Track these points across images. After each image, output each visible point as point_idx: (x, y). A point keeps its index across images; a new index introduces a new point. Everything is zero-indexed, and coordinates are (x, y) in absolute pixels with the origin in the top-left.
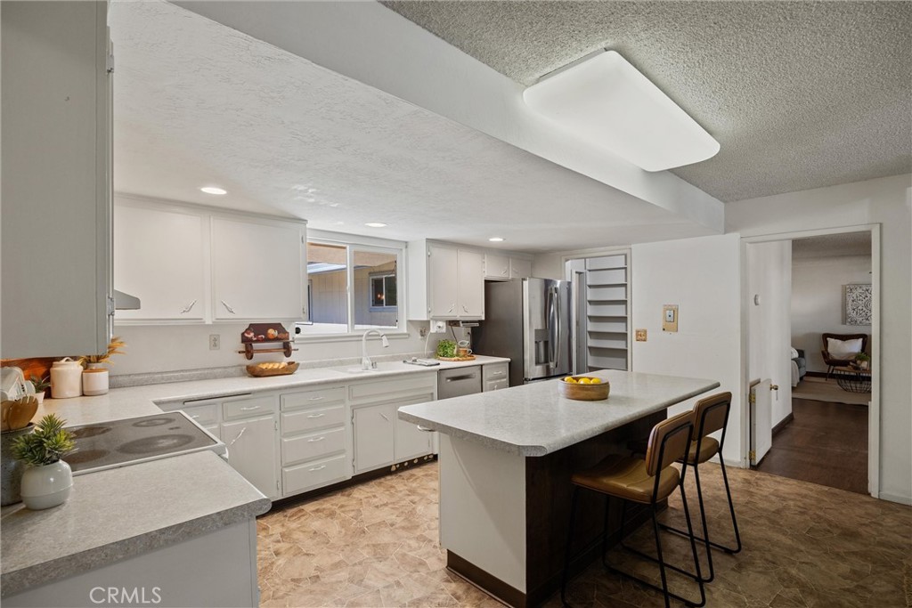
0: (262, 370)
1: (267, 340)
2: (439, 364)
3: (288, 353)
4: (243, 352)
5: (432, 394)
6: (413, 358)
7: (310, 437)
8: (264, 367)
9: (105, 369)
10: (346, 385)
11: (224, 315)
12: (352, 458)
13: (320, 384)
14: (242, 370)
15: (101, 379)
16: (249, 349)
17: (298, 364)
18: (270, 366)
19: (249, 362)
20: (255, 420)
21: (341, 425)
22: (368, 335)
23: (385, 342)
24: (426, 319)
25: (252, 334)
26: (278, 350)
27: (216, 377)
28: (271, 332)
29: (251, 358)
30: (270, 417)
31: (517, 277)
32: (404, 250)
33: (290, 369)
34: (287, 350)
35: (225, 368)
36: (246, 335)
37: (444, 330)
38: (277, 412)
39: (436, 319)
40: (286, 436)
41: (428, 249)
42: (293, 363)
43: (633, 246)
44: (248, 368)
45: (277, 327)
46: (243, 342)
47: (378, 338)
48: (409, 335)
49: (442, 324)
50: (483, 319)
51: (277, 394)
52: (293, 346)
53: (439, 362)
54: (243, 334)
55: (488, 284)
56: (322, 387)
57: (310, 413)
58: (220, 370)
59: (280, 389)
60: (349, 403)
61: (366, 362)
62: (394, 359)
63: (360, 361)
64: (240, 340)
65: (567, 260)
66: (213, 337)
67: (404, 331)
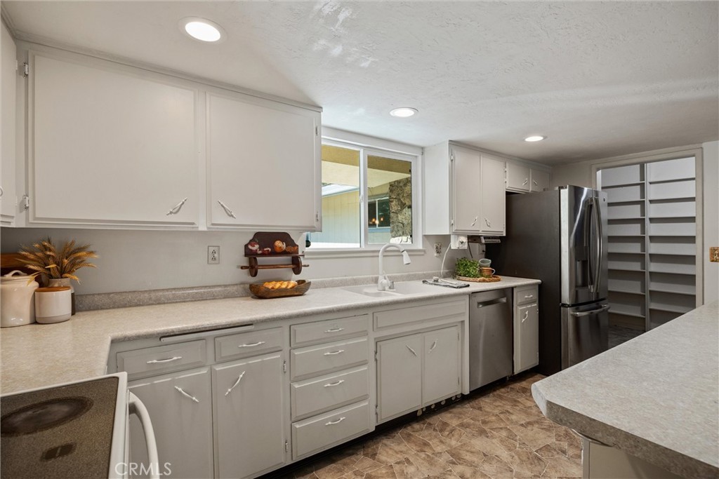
0: (268, 290)
1: (274, 253)
2: (468, 286)
3: (297, 270)
4: (246, 267)
5: (463, 322)
6: (435, 278)
7: (326, 381)
8: (270, 286)
9: (66, 288)
10: (370, 312)
11: (223, 219)
12: (374, 403)
13: (340, 310)
14: (245, 289)
15: (60, 301)
16: (253, 264)
17: (309, 283)
18: (278, 285)
19: (252, 280)
20: (258, 360)
21: (364, 363)
22: (385, 251)
23: (406, 259)
24: (446, 233)
25: (257, 247)
26: (285, 266)
27: (214, 297)
28: (279, 244)
29: (255, 275)
30: (277, 356)
31: (537, 189)
32: (420, 157)
33: (300, 289)
34: (297, 266)
35: (225, 286)
36: (250, 247)
37: (466, 246)
38: (287, 348)
39: (458, 234)
41: (451, 153)
42: (304, 281)
43: (704, 145)
44: (252, 287)
45: (285, 237)
46: (246, 255)
47: (398, 253)
48: (424, 251)
49: (465, 239)
50: (504, 235)
51: (286, 325)
52: (303, 262)
53: (467, 283)
54: (246, 246)
55: (510, 197)
56: (341, 315)
57: (326, 349)
58: (219, 289)
59: (290, 317)
60: (373, 335)
61: (383, 281)
62: (411, 278)
63: (376, 281)
64: (243, 253)
65: (598, 169)
66: (211, 249)
67: (420, 247)
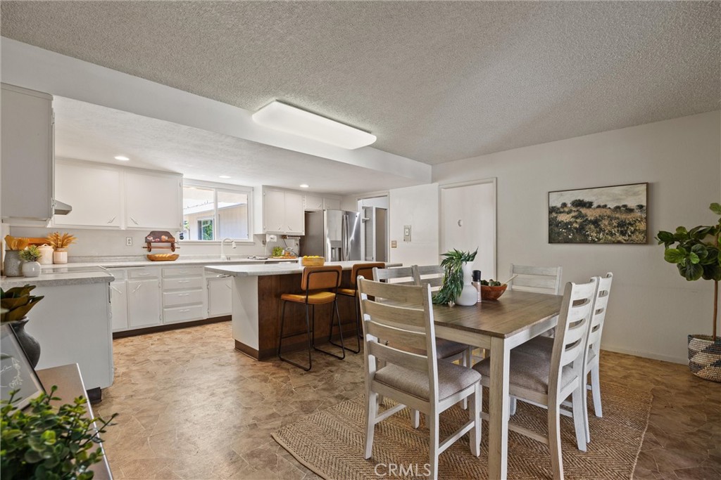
0: (156, 257)
1: (161, 241)
2: (267, 259)
3: (173, 250)
4: (146, 248)
7: (181, 293)
8: (157, 256)
9: (65, 251)
11: (132, 225)
12: (207, 308)
13: (186, 264)
14: (145, 257)
16: (149, 246)
17: (179, 255)
18: (161, 255)
19: (150, 254)
20: (147, 281)
21: (201, 288)
22: (224, 242)
23: (235, 246)
24: (262, 233)
25: (151, 238)
26: (167, 248)
27: (130, 261)
28: (164, 238)
29: (150, 251)
30: (156, 280)
31: (321, 209)
32: (252, 192)
33: (174, 258)
34: (173, 248)
35: (135, 256)
36: (148, 238)
37: (275, 240)
38: (160, 277)
39: (270, 234)
40: (166, 291)
41: (264, 192)
42: (176, 255)
43: (390, 191)
44: (148, 256)
45: (167, 234)
46: (146, 242)
48: (254, 243)
49: (274, 237)
50: (304, 234)
51: (160, 268)
52: (176, 245)
54: (146, 238)
55: (307, 214)
56: (187, 266)
57: (180, 280)
58: (132, 257)
59: (162, 265)
60: (205, 277)
61: (223, 257)
62: (244, 257)
63: (219, 257)
64: (144, 241)
65: (359, 200)
66: (128, 239)
67: (252, 240)
